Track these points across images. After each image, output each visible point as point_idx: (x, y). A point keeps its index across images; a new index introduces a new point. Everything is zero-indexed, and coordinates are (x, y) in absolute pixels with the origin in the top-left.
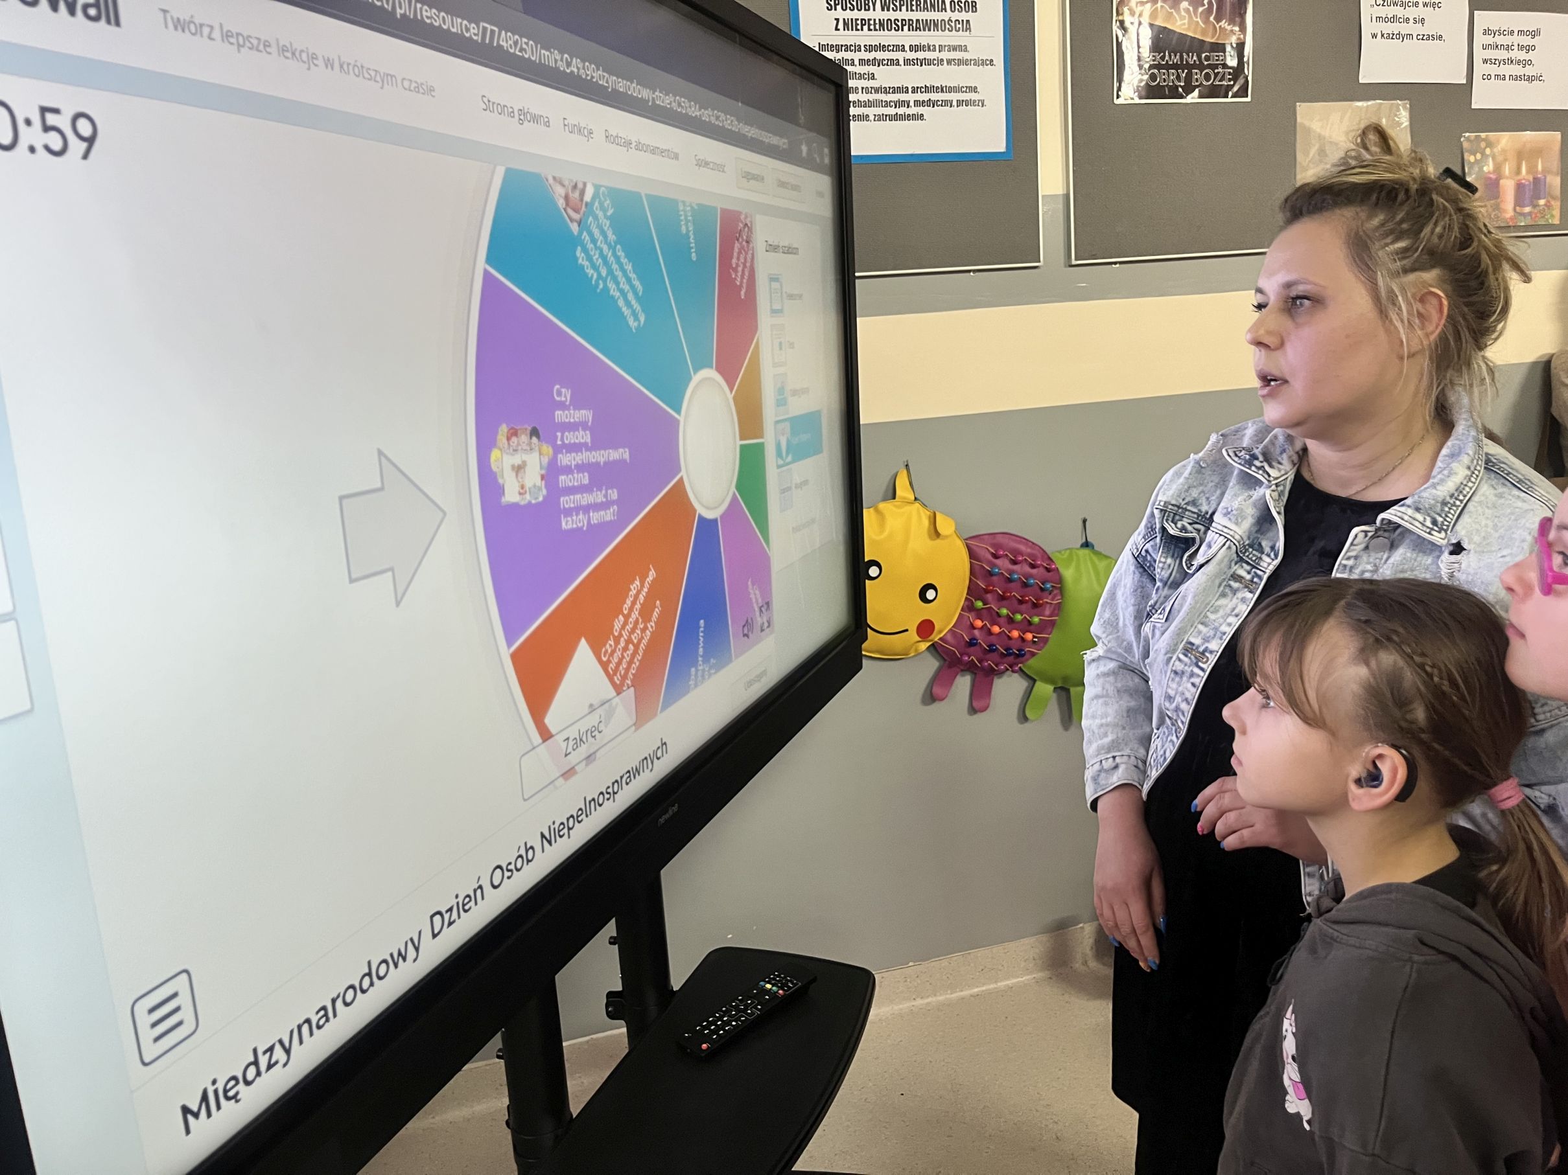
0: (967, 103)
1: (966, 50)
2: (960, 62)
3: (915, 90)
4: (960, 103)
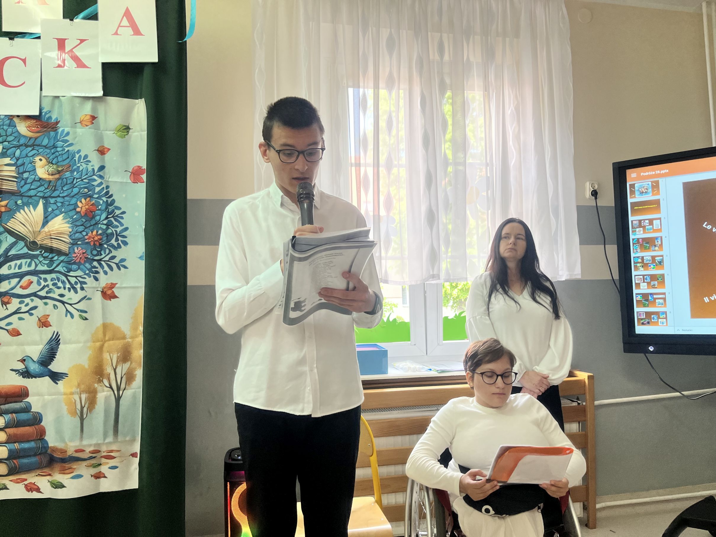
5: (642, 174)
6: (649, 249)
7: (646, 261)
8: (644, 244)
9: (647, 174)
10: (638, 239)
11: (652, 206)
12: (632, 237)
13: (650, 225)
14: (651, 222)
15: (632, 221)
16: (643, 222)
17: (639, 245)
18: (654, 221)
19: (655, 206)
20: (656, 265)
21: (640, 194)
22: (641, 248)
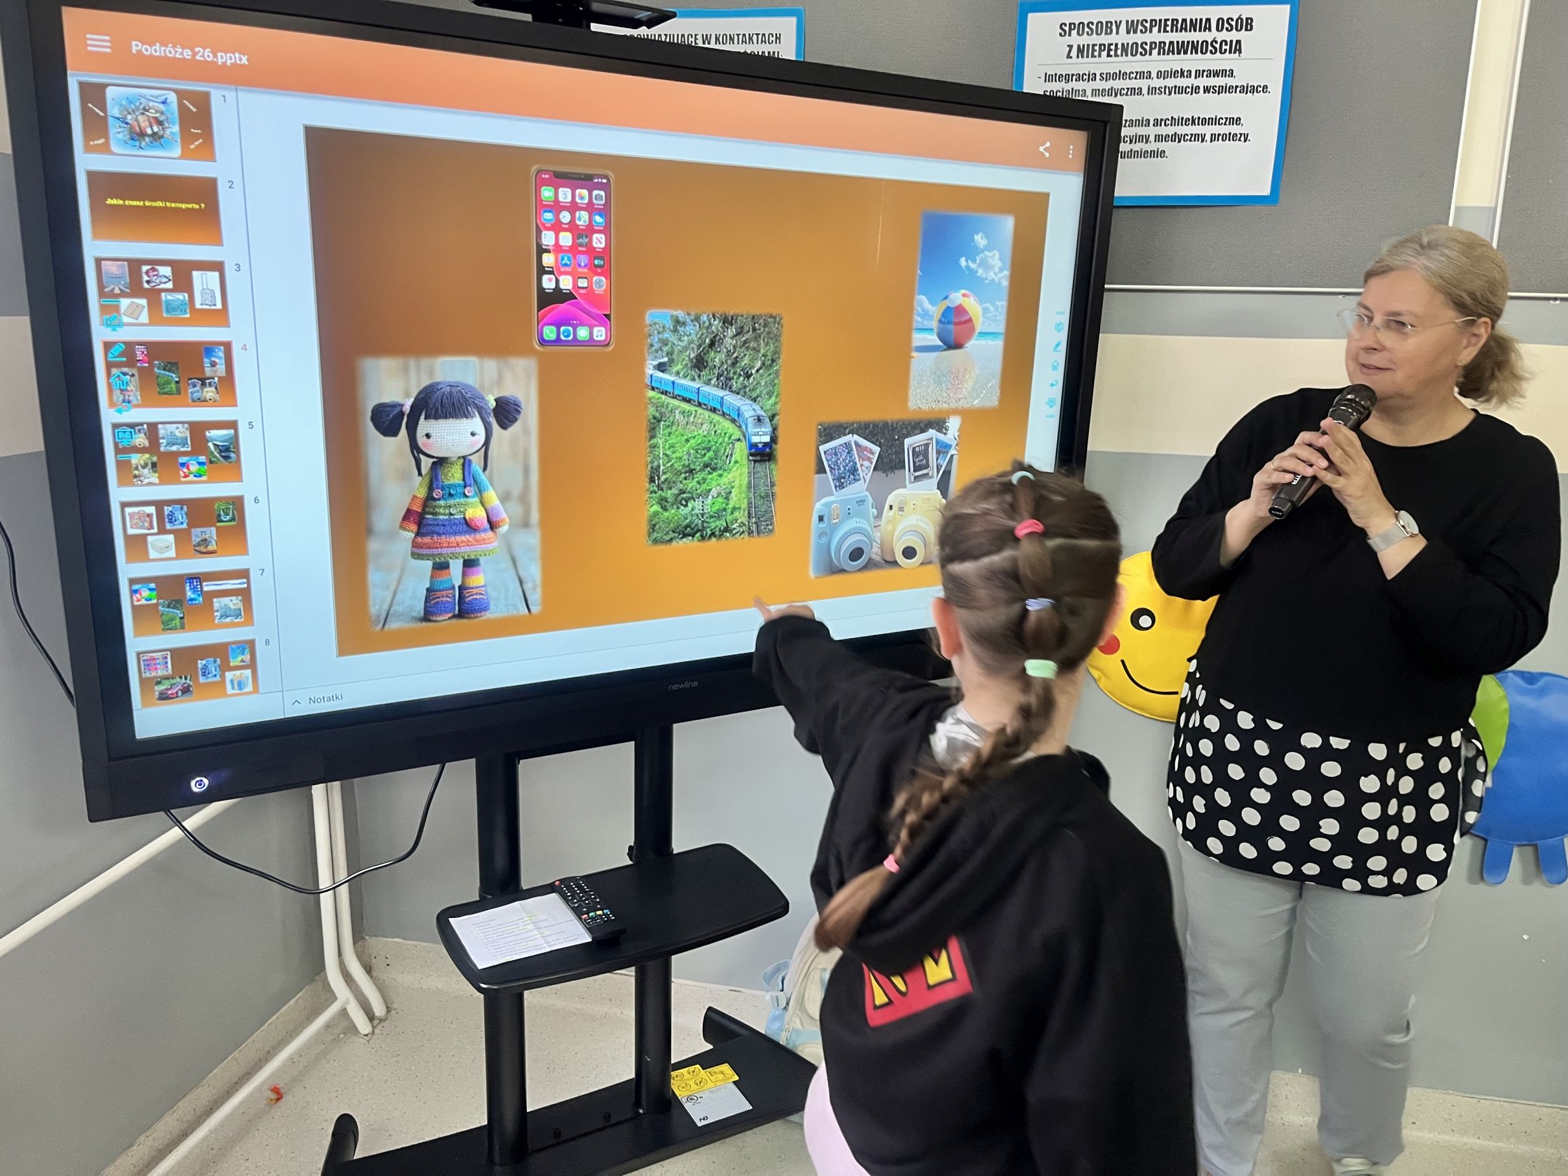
0: (1225, 137)
1: (1231, 74)
2: (1221, 90)
3: (1157, 123)
4: (1214, 137)
5: (136, 46)
6: (179, 392)
7: (168, 444)
8: (156, 370)
9: (157, 50)
10: (130, 346)
11: (184, 206)
12: (100, 334)
13: (175, 289)
14: (183, 273)
15: (98, 261)
16: (147, 273)
17: (135, 371)
18: (196, 274)
19: (197, 207)
20: (211, 462)
21: (132, 139)
22: (143, 387)
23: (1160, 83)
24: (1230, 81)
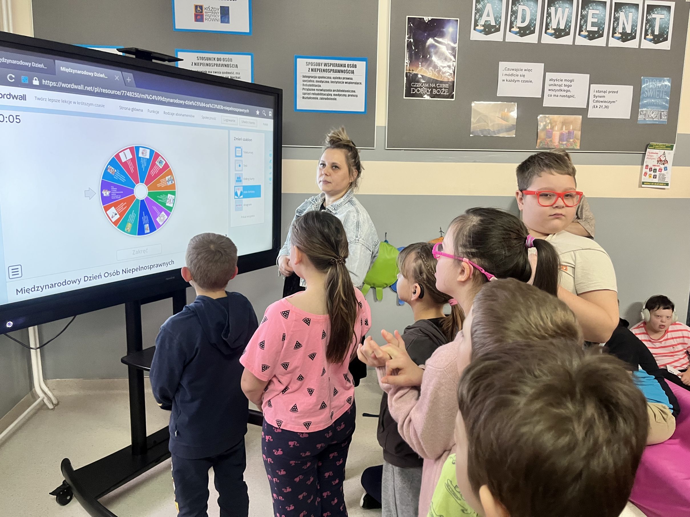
0: (352, 96)
1: (352, 79)
2: (350, 83)
3: (334, 91)
4: (349, 96)
23: (333, 80)
24: (352, 81)
